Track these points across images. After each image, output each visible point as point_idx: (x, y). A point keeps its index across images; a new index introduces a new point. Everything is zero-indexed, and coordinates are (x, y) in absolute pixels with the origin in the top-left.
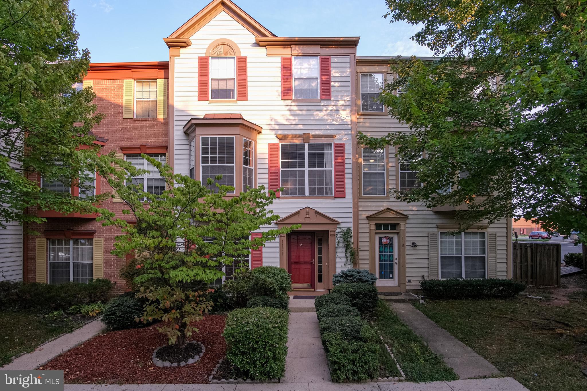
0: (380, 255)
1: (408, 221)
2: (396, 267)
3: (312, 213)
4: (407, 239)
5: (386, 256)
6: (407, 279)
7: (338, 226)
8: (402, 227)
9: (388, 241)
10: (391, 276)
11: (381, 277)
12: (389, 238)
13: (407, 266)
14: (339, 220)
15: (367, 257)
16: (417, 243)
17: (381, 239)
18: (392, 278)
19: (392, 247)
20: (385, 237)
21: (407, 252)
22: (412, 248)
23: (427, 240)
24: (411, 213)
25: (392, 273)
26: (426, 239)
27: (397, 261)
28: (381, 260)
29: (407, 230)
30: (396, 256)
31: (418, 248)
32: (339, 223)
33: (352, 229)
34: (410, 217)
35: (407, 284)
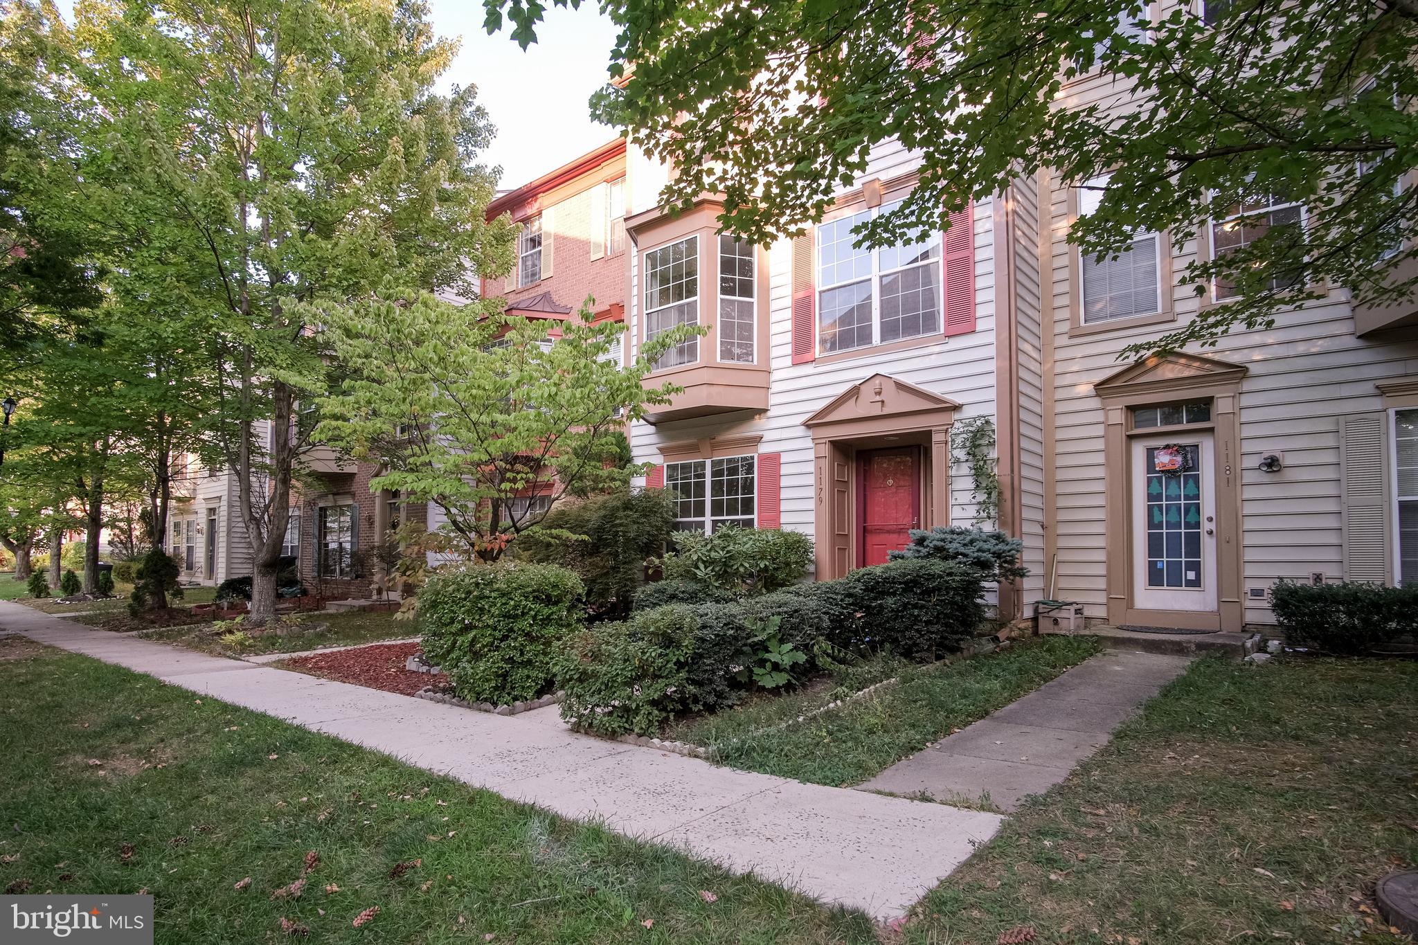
0: (1150, 508)
1: (1247, 385)
2: (1208, 547)
3: (889, 389)
4: (1247, 447)
5: (1173, 510)
6: (1249, 585)
7: (956, 416)
8: (1222, 406)
9: (1179, 459)
10: (1191, 575)
11: (1155, 578)
12: (1180, 449)
13: (1249, 540)
14: (957, 399)
15: (1100, 514)
16: (1288, 460)
17: (1151, 452)
18: (1196, 583)
19: (1196, 479)
20: (1167, 447)
21: (1249, 493)
22: (1267, 478)
23: (1332, 443)
24: (1257, 356)
25: (1196, 567)
26: (1330, 441)
27: (1212, 526)
28: (1151, 524)
29: (1246, 416)
30: (1208, 506)
31: (1290, 475)
32: (957, 408)
33: (993, 420)
34: (1254, 369)
35: (1248, 604)
